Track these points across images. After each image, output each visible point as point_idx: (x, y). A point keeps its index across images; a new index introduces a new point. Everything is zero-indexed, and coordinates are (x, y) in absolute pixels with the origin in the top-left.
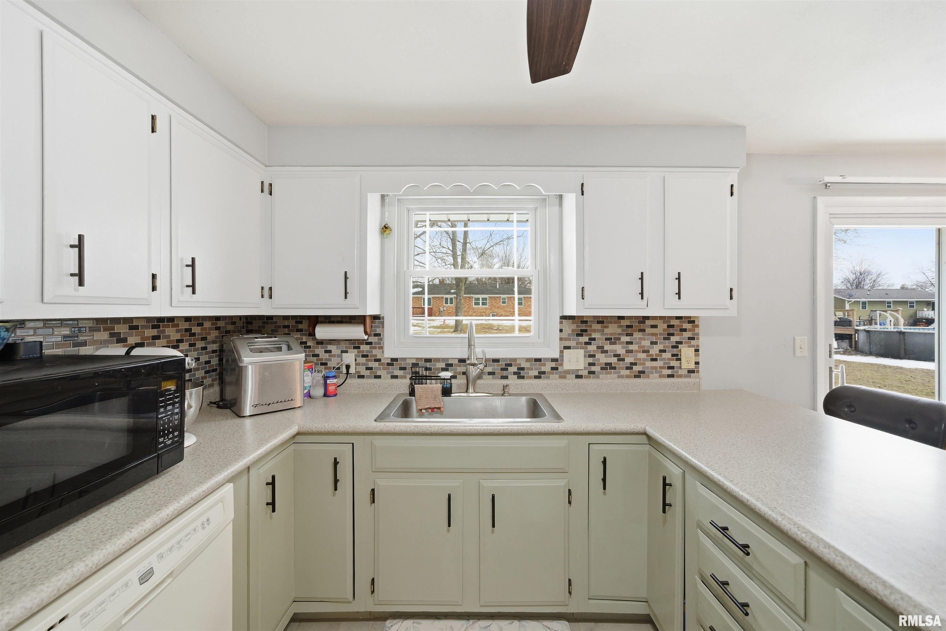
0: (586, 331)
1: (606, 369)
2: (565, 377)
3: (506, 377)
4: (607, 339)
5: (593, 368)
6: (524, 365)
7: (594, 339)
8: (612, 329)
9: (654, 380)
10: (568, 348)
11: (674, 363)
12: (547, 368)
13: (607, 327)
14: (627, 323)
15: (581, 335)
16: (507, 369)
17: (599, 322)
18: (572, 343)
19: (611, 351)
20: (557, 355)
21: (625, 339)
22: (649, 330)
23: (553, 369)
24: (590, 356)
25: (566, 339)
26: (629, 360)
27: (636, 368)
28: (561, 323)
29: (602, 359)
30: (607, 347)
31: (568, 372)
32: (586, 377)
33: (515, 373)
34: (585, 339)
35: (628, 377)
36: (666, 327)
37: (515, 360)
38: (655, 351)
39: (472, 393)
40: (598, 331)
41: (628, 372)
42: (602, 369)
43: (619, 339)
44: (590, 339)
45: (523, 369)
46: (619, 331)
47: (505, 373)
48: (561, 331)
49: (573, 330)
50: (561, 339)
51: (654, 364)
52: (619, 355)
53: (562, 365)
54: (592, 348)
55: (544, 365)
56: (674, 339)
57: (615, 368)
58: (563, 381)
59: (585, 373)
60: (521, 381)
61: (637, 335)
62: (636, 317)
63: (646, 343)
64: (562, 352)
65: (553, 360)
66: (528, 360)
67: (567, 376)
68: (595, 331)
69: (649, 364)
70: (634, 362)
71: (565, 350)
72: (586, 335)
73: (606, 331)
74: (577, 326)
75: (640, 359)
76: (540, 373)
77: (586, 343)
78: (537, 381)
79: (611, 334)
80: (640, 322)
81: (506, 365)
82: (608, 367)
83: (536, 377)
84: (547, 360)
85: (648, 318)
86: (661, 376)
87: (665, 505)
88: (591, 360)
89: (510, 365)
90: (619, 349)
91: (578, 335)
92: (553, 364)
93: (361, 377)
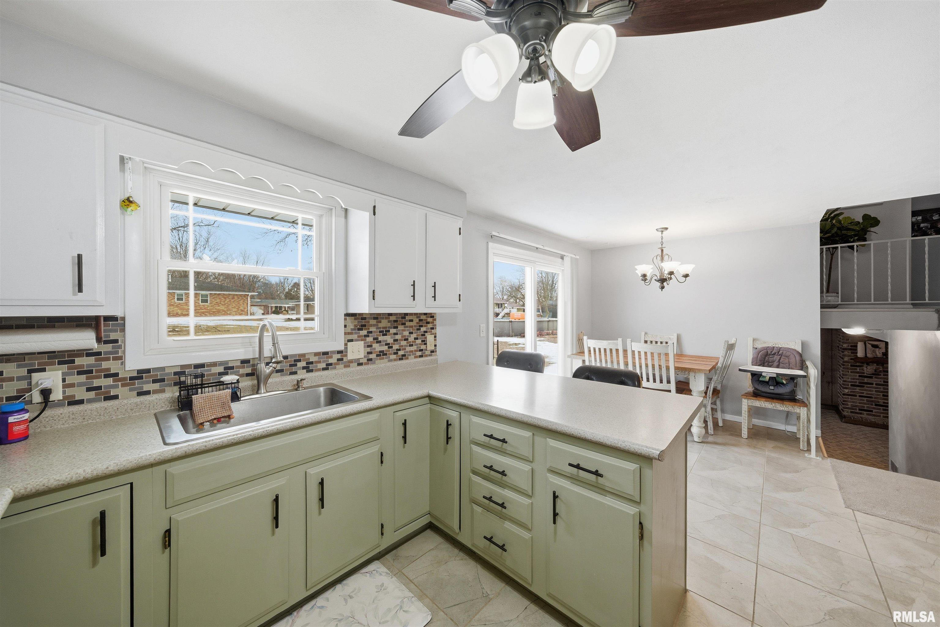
0: (365, 326)
1: (380, 355)
2: (349, 366)
3: (295, 373)
4: (380, 332)
5: (371, 356)
6: (313, 359)
7: (371, 332)
8: (384, 323)
9: (412, 360)
10: (351, 341)
11: (423, 347)
12: (333, 360)
13: (380, 322)
14: (394, 318)
15: (362, 330)
16: (296, 365)
17: (375, 318)
18: (355, 337)
19: (384, 341)
20: (342, 348)
21: (393, 331)
22: (408, 324)
23: (339, 360)
24: (369, 346)
25: (349, 334)
26: (396, 347)
27: (401, 353)
28: (345, 319)
29: (377, 347)
30: (381, 338)
31: (351, 361)
32: (366, 364)
33: (304, 368)
34: (364, 332)
35: (395, 360)
36: (418, 321)
37: (304, 355)
38: (411, 339)
39: (264, 393)
40: (374, 325)
41: (394, 357)
42: (377, 356)
43: (389, 331)
44: (368, 332)
45: (312, 363)
46: (389, 325)
47: (294, 369)
48: (345, 326)
49: (356, 326)
50: (345, 334)
51: (412, 349)
52: (389, 344)
53: (346, 356)
54: (370, 339)
55: (331, 357)
56: (423, 329)
57: (386, 354)
58: (348, 369)
59: (365, 360)
60: (310, 374)
61: (401, 327)
62: (400, 314)
63: (406, 333)
64: (346, 345)
65: (339, 352)
66: (316, 354)
67: (351, 364)
68: (372, 325)
69: (409, 349)
70: (398, 348)
71: (348, 343)
72: (365, 329)
73: (380, 325)
74: (358, 322)
75: (402, 346)
76: (327, 365)
77: (365, 336)
78: (326, 372)
79: (383, 328)
80: (402, 318)
81: (295, 361)
82: (381, 354)
83: (324, 369)
84: (333, 352)
85: (406, 314)
86: (416, 357)
87: (448, 438)
88: (369, 350)
89: (299, 361)
90: (389, 339)
91: (359, 329)
92: (339, 356)
93: (74, 402)
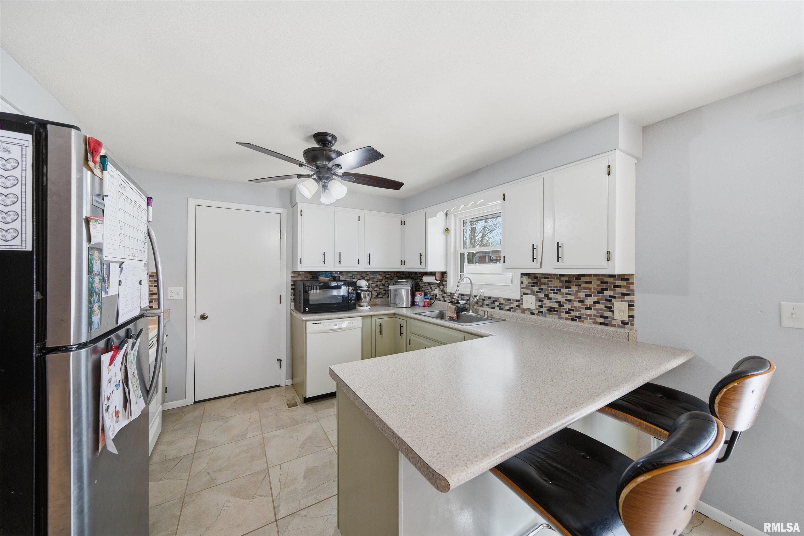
0: (537, 283)
1: (551, 311)
2: (524, 313)
3: (493, 308)
4: (551, 290)
5: (542, 309)
6: (503, 302)
7: (542, 289)
8: (556, 283)
9: (587, 325)
10: (525, 294)
11: (608, 314)
12: (515, 305)
13: (551, 281)
14: (566, 279)
15: (534, 286)
16: (494, 304)
17: (545, 278)
18: (528, 291)
19: (554, 299)
20: (519, 298)
21: (564, 291)
22: (584, 285)
23: (517, 306)
24: (540, 301)
25: (524, 288)
26: (568, 306)
27: (574, 314)
28: (522, 277)
29: (548, 303)
30: (552, 296)
31: (526, 310)
32: (537, 315)
33: (498, 306)
34: (536, 289)
35: (566, 319)
36: (600, 283)
37: (498, 298)
38: (589, 301)
39: (471, 313)
40: (545, 284)
41: (566, 315)
42: (548, 310)
43: (560, 290)
44: (540, 289)
45: (502, 304)
46: (560, 284)
47: (493, 306)
48: (522, 283)
49: (529, 283)
50: (522, 288)
51: (588, 312)
52: (559, 302)
53: (522, 304)
54: (541, 295)
55: (513, 303)
56: (607, 293)
57: (557, 311)
58: (523, 315)
59: (536, 312)
60: (501, 311)
61: (574, 288)
62: (573, 275)
63: (582, 295)
64: (522, 296)
65: (518, 301)
66: (504, 299)
67: (526, 312)
68: (542, 284)
69: (584, 312)
70: (571, 308)
71: (524, 296)
72: (537, 286)
73: (551, 284)
74: (532, 280)
75: (576, 307)
76: (510, 308)
77: (537, 292)
78: (509, 313)
79: (554, 287)
80: (576, 279)
81: (494, 301)
83: (509, 310)
84: (514, 300)
85: (583, 276)
86: (595, 323)
88: (540, 303)
89: (496, 301)
90: (560, 298)
91: (532, 286)
92: (517, 304)
93: (440, 300)
